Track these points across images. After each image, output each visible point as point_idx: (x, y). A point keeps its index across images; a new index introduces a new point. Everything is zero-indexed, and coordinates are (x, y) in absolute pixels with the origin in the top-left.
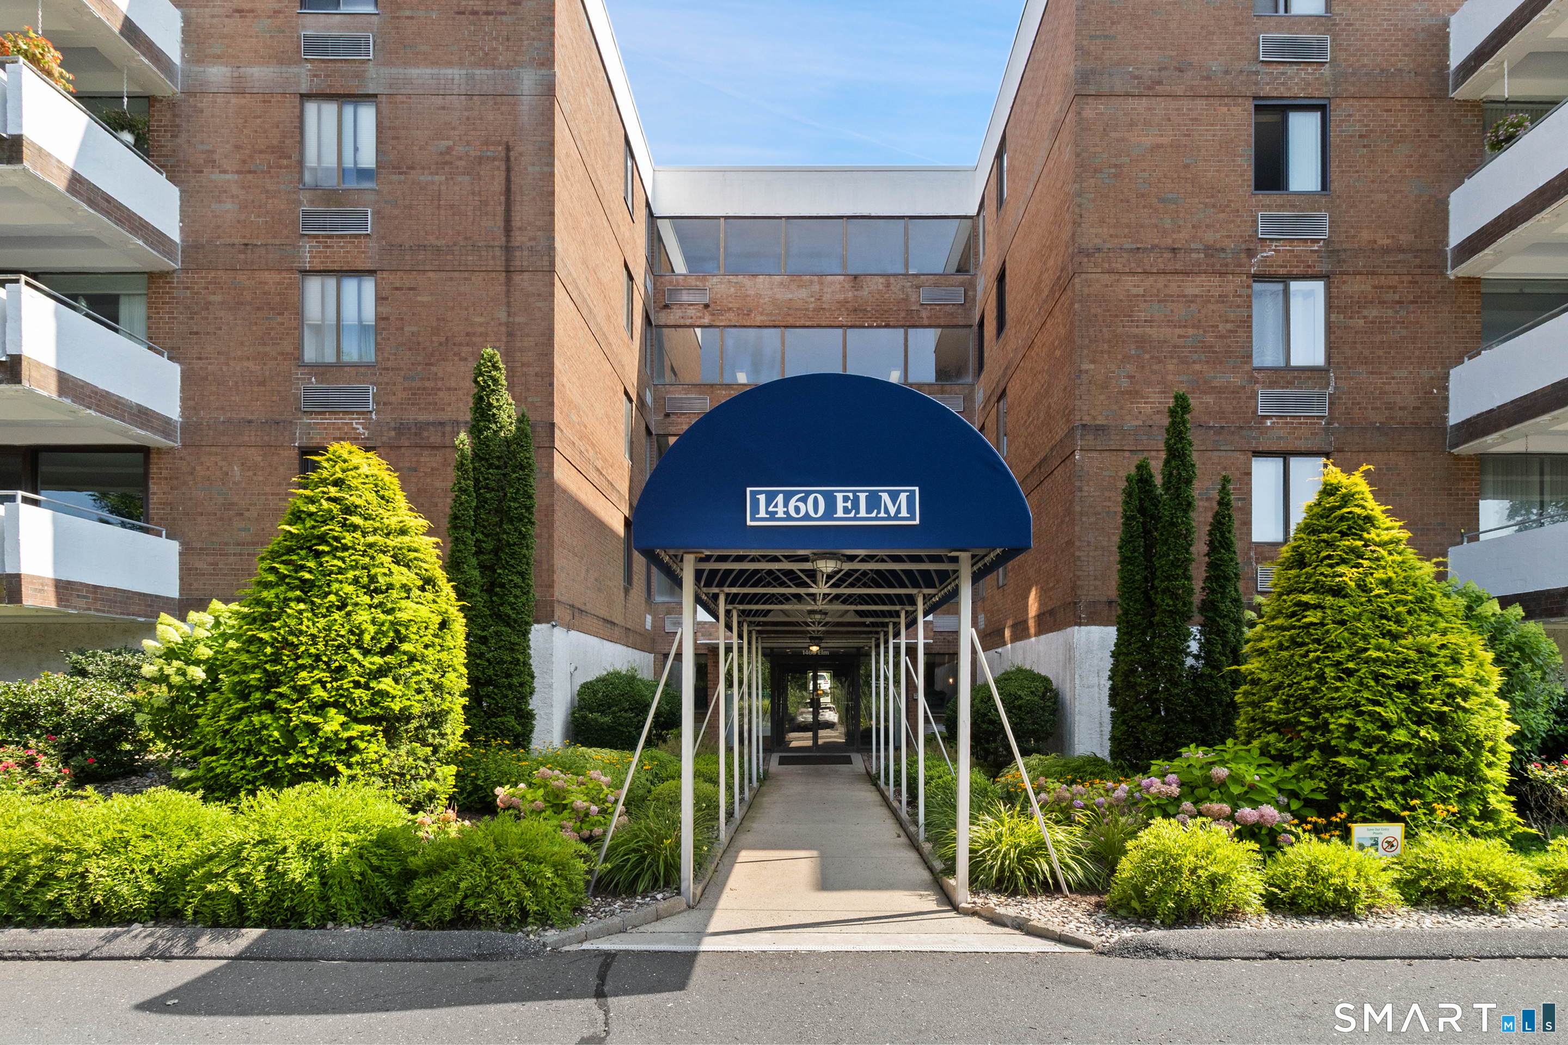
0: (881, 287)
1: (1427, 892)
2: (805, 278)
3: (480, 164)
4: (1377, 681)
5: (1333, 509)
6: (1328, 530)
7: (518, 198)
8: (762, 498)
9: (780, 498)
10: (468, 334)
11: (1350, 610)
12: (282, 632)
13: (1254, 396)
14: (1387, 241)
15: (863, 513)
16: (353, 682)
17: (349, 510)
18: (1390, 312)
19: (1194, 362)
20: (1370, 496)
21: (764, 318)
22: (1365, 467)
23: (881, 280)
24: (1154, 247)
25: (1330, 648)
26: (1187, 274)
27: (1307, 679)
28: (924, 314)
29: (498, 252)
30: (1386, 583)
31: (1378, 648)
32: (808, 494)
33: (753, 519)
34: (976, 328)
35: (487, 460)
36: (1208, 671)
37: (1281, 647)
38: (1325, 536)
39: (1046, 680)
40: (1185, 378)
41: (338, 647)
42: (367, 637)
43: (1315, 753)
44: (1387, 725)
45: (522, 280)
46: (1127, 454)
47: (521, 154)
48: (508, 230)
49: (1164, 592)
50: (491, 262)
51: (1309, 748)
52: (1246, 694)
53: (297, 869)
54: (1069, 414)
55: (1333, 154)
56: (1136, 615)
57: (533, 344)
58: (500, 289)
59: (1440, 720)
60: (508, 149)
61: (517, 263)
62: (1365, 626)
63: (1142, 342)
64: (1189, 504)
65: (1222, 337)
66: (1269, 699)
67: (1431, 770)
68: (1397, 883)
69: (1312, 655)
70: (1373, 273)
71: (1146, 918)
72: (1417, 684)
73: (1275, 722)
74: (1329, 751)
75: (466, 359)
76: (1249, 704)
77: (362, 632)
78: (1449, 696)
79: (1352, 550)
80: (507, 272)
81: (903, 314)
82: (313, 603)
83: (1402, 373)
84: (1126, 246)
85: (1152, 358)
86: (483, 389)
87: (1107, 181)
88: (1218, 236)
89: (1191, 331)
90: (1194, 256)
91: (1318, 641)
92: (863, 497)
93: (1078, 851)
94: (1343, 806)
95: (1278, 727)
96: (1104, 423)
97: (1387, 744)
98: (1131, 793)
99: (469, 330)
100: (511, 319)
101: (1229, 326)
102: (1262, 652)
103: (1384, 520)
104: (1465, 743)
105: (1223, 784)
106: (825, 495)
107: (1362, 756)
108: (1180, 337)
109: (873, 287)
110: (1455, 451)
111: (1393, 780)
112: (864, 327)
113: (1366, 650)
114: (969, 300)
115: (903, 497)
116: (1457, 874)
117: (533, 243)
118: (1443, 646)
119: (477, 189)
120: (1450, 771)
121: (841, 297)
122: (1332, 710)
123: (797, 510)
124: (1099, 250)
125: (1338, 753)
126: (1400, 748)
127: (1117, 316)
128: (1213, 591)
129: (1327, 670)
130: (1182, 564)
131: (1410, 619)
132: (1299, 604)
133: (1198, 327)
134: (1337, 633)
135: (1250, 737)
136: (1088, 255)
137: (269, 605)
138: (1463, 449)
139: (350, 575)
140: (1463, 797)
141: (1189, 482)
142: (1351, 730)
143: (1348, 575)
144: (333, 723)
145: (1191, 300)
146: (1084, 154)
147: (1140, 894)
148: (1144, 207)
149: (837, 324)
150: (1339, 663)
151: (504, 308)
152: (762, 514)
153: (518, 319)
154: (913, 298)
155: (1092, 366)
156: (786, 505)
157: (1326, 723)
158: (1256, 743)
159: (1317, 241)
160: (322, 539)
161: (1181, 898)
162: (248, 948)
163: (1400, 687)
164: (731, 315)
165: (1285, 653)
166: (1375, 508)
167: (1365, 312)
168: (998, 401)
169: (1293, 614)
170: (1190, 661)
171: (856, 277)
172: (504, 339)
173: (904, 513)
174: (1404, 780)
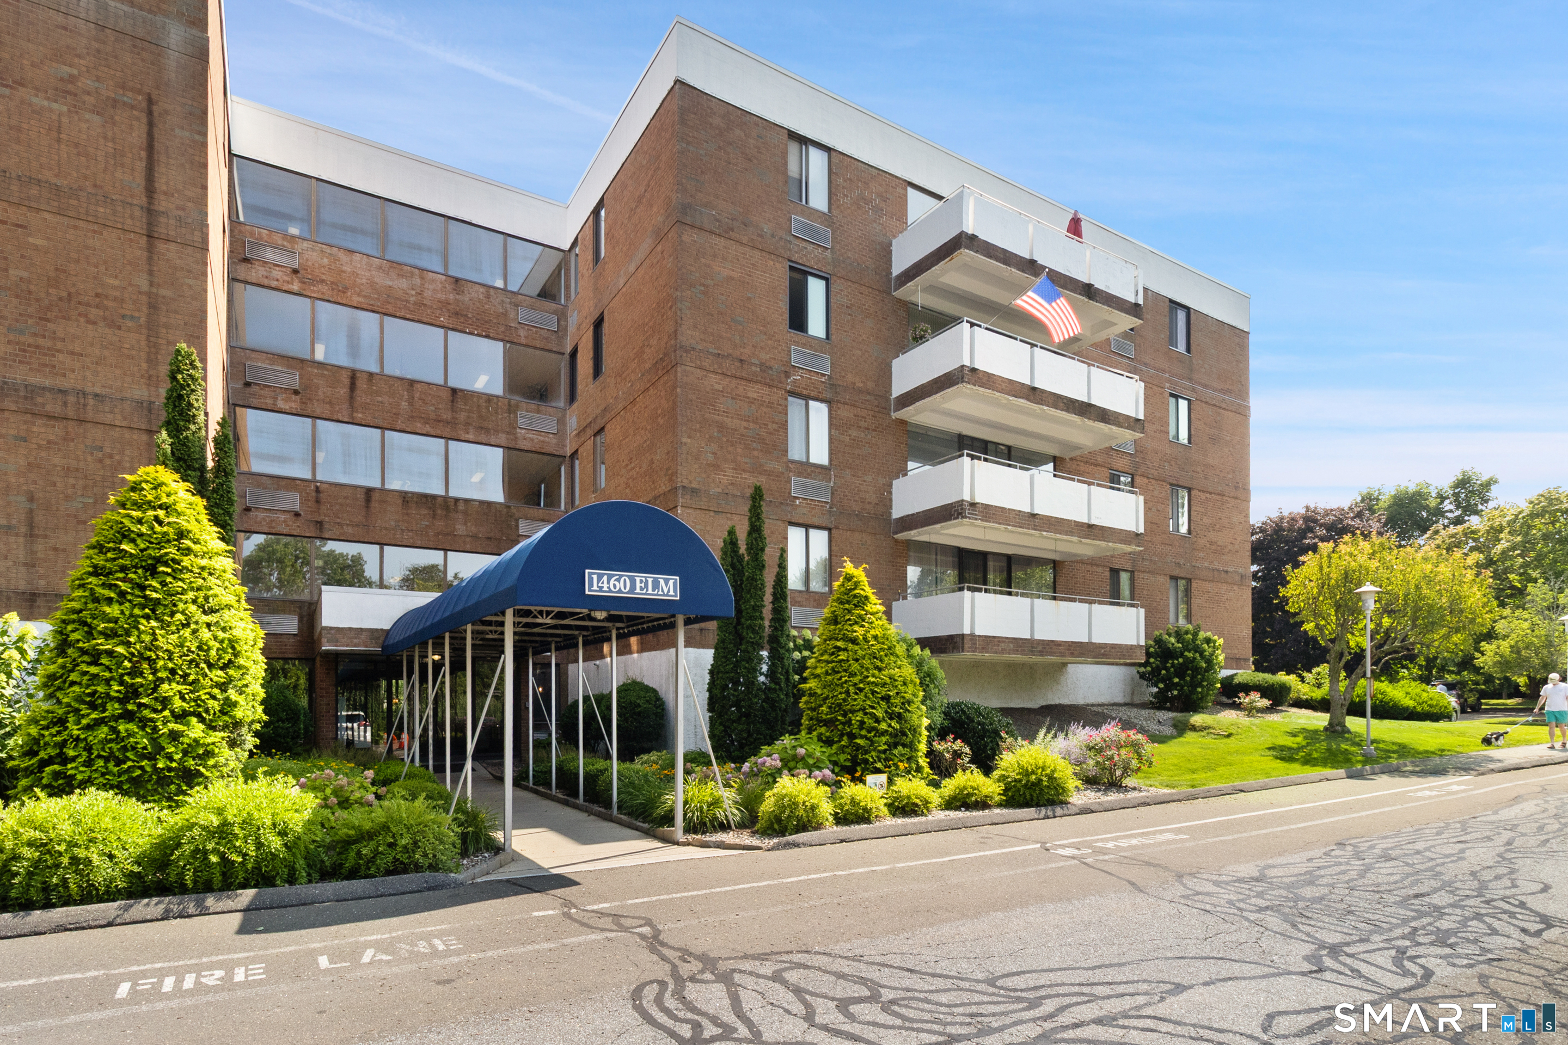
0: (481, 297)
1: (898, 808)
2: (405, 268)
3: (114, 107)
4: (873, 694)
5: (851, 590)
6: (848, 602)
7: (163, 158)
8: (595, 577)
9: (605, 578)
10: (97, 295)
11: (860, 652)
12: (138, 647)
13: (789, 481)
14: (861, 385)
15: (650, 591)
16: (208, 693)
17: (181, 534)
18: (863, 435)
19: (754, 449)
20: (866, 583)
21: (361, 299)
22: (864, 566)
23: (482, 290)
24: (729, 355)
25: (852, 675)
26: (750, 381)
27: (841, 693)
28: (522, 333)
29: (137, 213)
30: (875, 637)
31: (873, 676)
32: (621, 576)
33: (590, 590)
34: (567, 357)
35: (185, 461)
36: (773, 686)
37: (827, 673)
38: (847, 606)
39: (654, 691)
40: (747, 460)
41: (191, 662)
42: (213, 653)
43: (845, 738)
44: (878, 721)
45: (168, 250)
46: (712, 514)
47: (167, 112)
48: (150, 191)
49: (748, 628)
50: (129, 221)
51: (842, 735)
52: (806, 703)
53: (275, 843)
54: (672, 475)
55: (832, 315)
56: (730, 643)
57: (182, 323)
58: (141, 254)
59: (899, 717)
60: (150, 101)
61: (161, 230)
62: (866, 662)
63: (721, 427)
64: (763, 566)
65: (770, 433)
66: (821, 706)
67: (895, 745)
68: (885, 805)
69: (844, 679)
70: (854, 406)
71: (782, 833)
72: (889, 696)
73: (825, 720)
74: (852, 736)
75: (95, 323)
76: (809, 709)
77: (209, 649)
78: (903, 703)
79: (860, 616)
80: (149, 236)
81: (502, 329)
82: (162, 621)
83: (869, 478)
84: (711, 350)
85: (728, 441)
86: (182, 387)
87: (699, 295)
88: (768, 357)
89: (752, 425)
90: (754, 368)
91: (845, 671)
92: (650, 580)
93: (736, 803)
94: (859, 768)
95: (827, 723)
96: (697, 487)
97: (877, 731)
98: (751, 768)
99: (100, 291)
100: (154, 290)
101: (775, 426)
102: (817, 676)
103: (873, 598)
104: (909, 730)
105: (803, 759)
106: (630, 578)
107: (867, 739)
108: (745, 428)
109: (474, 295)
110: (896, 536)
111: (880, 752)
112: (465, 332)
113: (868, 677)
114: (561, 331)
115: (671, 582)
116: (909, 797)
117: (181, 213)
118: (900, 676)
119: (110, 134)
120: (904, 746)
121: (442, 296)
122: (853, 712)
123: (615, 586)
124: (694, 349)
125: (856, 738)
126: (884, 733)
127: (705, 404)
128: (776, 629)
129: (850, 688)
130: (758, 608)
131: (886, 659)
132: (836, 647)
133: (756, 423)
134: (855, 667)
135: (810, 731)
136: (686, 351)
137: (116, 621)
138: (900, 536)
139: (191, 595)
140: (909, 759)
141: (762, 550)
142: (862, 723)
143: (859, 632)
144: (196, 730)
145: (752, 402)
146: (684, 270)
147: (778, 820)
148: (723, 322)
149: (438, 323)
150: (856, 684)
151: (145, 276)
152: (595, 588)
153: (163, 292)
154: (512, 315)
155: (689, 441)
156: (608, 583)
157: (850, 720)
158: (815, 733)
159: (824, 375)
160: (160, 560)
161: (799, 819)
162: (252, 902)
163: (883, 698)
164: (324, 288)
165: (829, 677)
166: (869, 591)
167: (850, 432)
168: (595, 435)
169: (833, 654)
170: (762, 679)
171: (457, 280)
172: (145, 309)
173: (672, 593)
174: (884, 751)
